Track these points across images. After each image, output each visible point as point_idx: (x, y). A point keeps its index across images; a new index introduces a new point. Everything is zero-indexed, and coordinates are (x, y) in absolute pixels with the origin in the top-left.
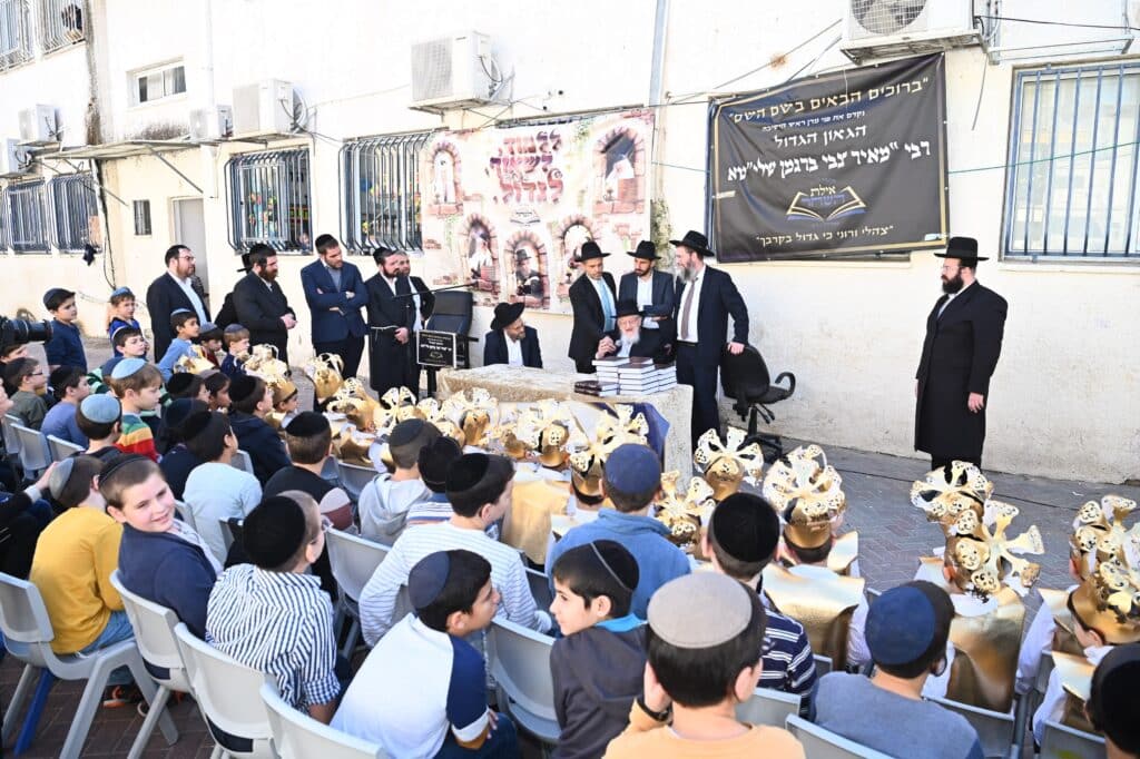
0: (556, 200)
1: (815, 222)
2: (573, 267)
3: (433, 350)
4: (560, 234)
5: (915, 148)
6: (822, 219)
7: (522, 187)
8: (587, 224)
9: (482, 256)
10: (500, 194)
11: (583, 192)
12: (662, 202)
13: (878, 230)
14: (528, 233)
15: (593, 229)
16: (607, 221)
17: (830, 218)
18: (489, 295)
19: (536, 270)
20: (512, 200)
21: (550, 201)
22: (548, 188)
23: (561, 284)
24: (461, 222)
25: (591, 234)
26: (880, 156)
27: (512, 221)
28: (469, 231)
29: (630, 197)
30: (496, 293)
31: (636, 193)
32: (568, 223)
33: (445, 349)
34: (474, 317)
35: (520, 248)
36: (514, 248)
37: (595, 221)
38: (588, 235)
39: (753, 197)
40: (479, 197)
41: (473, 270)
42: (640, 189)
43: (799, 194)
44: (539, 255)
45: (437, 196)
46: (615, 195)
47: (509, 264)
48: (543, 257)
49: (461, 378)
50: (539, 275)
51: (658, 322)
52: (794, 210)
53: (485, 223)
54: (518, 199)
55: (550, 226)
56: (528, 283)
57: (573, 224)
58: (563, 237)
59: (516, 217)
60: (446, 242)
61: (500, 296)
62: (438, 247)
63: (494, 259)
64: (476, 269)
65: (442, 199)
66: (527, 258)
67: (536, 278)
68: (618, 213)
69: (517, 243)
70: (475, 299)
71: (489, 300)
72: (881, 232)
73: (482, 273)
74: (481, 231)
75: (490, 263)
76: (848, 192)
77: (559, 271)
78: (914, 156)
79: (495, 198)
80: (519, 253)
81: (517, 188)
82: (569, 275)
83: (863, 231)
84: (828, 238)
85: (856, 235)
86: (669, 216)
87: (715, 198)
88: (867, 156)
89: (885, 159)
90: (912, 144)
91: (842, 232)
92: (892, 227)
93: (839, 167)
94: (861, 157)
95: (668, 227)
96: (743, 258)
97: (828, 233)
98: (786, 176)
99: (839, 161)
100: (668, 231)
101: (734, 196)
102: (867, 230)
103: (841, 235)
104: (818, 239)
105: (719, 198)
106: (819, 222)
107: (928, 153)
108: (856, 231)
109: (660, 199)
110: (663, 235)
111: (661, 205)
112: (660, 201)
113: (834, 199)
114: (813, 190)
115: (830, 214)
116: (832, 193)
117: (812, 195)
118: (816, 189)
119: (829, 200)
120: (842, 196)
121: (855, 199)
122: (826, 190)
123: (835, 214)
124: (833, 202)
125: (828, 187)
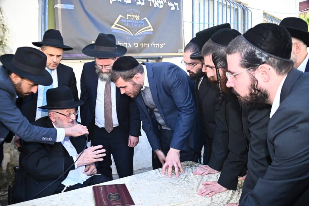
1: (128, 35)
5: (172, 5)
6: (132, 34)
13: (158, 44)
17: (136, 34)
26: (159, 4)
39: (89, 12)
43: (120, 16)
52: (116, 26)
72: (160, 46)
76: (145, 20)
78: (172, 9)
83: (152, 45)
84: (136, 47)
85: (149, 46)
86: (3, 16)
87: (57, 8)
88: (154, 3)
89: (161, 7)
90: (171, 2)
91: (143, 44)
92: (165, 44)
93: (142, 5)
94: (152, 2)
95: (2, 26)
96: (82, 56)
97: (136, 44)
98: (112, 2)
99: (142, 1)
100: (2, 30)
101: (73, 8)
102: (153, 44)
103: (142, 46)
104: (131, 46)
105: (61, 8)
106: (131, 36)
107: (178, 9)
108: (148, 44)
113: (139, 23)
114: (128, 15)
115: (137, 32)
116: (138, 20)
117: (127, 18)
118: (130, 15)
119: (136, 24)
120: (143, 22)
121: (149, 26)
122: (135, 17)
123: (139, 32)
124: (138, 25)
125: (136, 15)
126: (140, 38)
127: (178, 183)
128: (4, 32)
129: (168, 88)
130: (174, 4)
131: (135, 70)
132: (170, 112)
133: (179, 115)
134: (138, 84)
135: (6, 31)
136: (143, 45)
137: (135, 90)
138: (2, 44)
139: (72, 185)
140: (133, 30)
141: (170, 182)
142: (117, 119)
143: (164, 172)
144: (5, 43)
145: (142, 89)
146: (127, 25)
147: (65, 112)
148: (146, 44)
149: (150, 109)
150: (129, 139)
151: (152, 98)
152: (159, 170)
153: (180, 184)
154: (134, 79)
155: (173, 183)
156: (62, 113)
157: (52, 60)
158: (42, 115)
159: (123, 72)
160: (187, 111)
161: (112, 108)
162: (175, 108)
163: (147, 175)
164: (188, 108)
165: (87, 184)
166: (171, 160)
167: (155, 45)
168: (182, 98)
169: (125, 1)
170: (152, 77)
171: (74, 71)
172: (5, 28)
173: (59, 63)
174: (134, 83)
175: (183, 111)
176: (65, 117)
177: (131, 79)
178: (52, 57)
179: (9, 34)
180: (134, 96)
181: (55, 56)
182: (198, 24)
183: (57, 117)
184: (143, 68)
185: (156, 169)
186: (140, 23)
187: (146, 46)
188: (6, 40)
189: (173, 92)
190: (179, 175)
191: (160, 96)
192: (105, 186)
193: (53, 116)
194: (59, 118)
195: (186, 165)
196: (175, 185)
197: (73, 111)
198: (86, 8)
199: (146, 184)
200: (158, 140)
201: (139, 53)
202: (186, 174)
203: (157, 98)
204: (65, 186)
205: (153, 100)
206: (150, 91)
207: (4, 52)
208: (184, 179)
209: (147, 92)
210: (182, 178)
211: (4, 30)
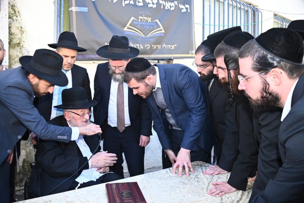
1: (140, 37)
5: (183, 7)
6: (143, 36)
13: (170, 46)
17: (148, 36)
26: (170, 6)
43: (133, 18)
52: (128, 28)
72: (171, 47)
76: (156, 22)
78: (183, 11)
83: (163, 46)
84: (148, 48)
85: (160, 48)
86: (21, 20)
87: (72, 11)
88: (166, 5)
89: (172, 9)
90: (182, 5)
91: (154, 45)
92: (176, 45)
93: (153, 7)
94: (163, 5)
95: (20, 28)
96: (95, 57)
97: (148, 45)
98: (125, 5)
99: (153, 4)
100: (20, 32)
101: (87, 11)
102: (165, 46)
103: (153, 47)
104: (142, 48)
105: (75, 11)
106: (143, 38)
107: (189, 11)
108: (160, 46)
109: (11, 3)
110: (16, 35)
111: (12, 9)
112: (11, 5)
113: (150, 25)
114: (140, 17)
115: (148, 34)
116: (150, 22)
117: (139, 20)
118: (142, 18)
119: (148, 25)
120: (154, 24)
121: (160, 27)
122: (146, 19)
123: (151, 34)
124: (150, 27)
125: (148, 17)
126: (152, 40)
127: (188, 182)
128: (22, 35)
129: (179, 89)
130: (185, 6)
131: (147, 72)
132: (181, 113)
133: (190, 116)
134: (150, 85)
135: (23, 33)
136: (155, 47)
137: (147, 91)
138: (20, 46)
139: (85, 182)
140: (145, 32)
141: (180, 182)
142: (129, 119)
143: (175, 171)
144: (22, 44)
145: (154, 90)
146: (139, 27)
147: (79, 111)
148: (157, 46)
149: (161, 109)
150: (140, 138)
151: (164, 99)
152: (169, 169)
153: (190, 184)
154: (146, 81)
155: (184, 182)
156: (76, 113)
157: (67, 61)
158: (56, 114)
159: (136, 73)
160: (198, 112)
161: (124, 108)
162: (186, 109)
163: (158, 174)
164: (199, 109)
165: (100, 181)
166: (182, 160)
167: (166, 47)
168: (193, 99)
169: (137, 4)
170: (164, 78)
171: (88, 72)
172: (23, 31)
173: (73, 64)
174: (146, 84)
175: (194, 112)
176: (79, 117)
177: (143, 80)
178: (67, 58)
179: (26, 35)
180: (146, 96)
181: (70, 58)
182: (209, 26)
183: (72, 117)
184: (155, 69)
185: (167, 168)
186: (152, 25)
187: (157, 47)
188: (24, 42)
189: (184, 93)
190: (190, 174)
191: (171, 97)
192: (117, 184)
193: (68, 115)
194: (73, 117)
195: (196, 165)
196: (186, 184)
197: (87, 111)
198: (99, 10)
199: (157, 183)
200: (169, 140)
201: (151, 54)
202: (196, 174)
203: (168, 98)
204: (79, 183)
205: (165, 101)
206: (162, 92)
207: (22, 53)
208: (194, 179)
209: (159, 93)
210: (192, 178)
211: (22, 32)
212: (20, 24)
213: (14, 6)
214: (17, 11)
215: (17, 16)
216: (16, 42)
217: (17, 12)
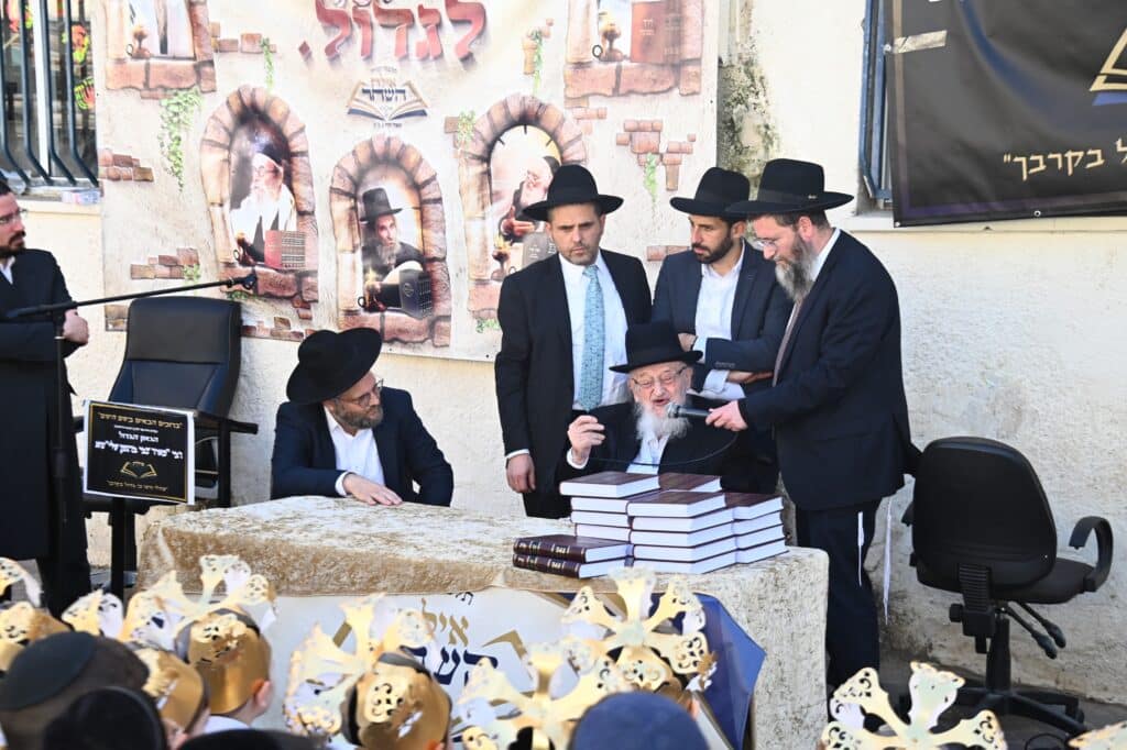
0: (467, 59)
2: (512, 235)
3: (129, 456)
4: (479, 149)
7: (375, 21)
8: (550, 120)
9: (268, 204)
10: (319, 38)
11: (538, 36)
12: (749, 63)
14: (395, 147)
15: (565, 136)
16: (601, 116)
18: (287, 310)
19: (415, 242)
20: (352, 54)
21: (451, 56)
22: (446, 22)
23: (481, 282)
24: (211, 110)
25: (561, 151)
27: (352, 112)
28: (232, 136)
29: (662, 49)
30: (306, 305)
31: (678, 39)
32: (499, 117)
33: (162, 453)
34: (245, 368)
35: (371, 185)
36: (357, 184)
37: (569, 115)
38: (553, 152)
39: (993, 43)
40: (260, 46)
41: (241, 243)
42: (691, 30)
44: (421, 207)
45: (140, 36)
46: (623, 45)
47: (343, 230)
48: (431, 210)
49: (209, 530)
50: (422, 258)
51: (743, 384)
52: (1111, 79)
53: (276, 116)
54: (368, 54)
55: (451, 126)
56: (393, 278)
57: (512, 125)
58: (486, 158)
59: (364, 103)
60: (169, 165)
61: (314, 311)
62: (145, 176)
63: (301, 214)
64: (250, 239)
65: (152, 45)
66: (391, 213)
67: (415, 266)
68: (630, 92)
69: (362, 172)
70: (248, 321)
71: (286, 323)
73: (269, 250)
74: (265, 138)
75: (290, 223)
77: (475, 247)
79: (304, 49)
80: (370, 198)
81: (362, 21)
82: (501, 257)
86: (767, 102)
95: (763, 130)
96: (967, 211)
100: (764, 141)
101: (942, 44)
105: (910, 50)
109: (744, 56)
110: (752, 152)
111: (747, 72)
112: (744, 60)
128: (767, 149)
135: (772, 143)
172: (770, 136)
178: (572, 233)
179: (779, 150)
211: (767, 141)
212: (765, 116)
213: (752, 64)
214: (759, 75)
215: (757, 94)
216: (751, 173)
217: (757, 81)
